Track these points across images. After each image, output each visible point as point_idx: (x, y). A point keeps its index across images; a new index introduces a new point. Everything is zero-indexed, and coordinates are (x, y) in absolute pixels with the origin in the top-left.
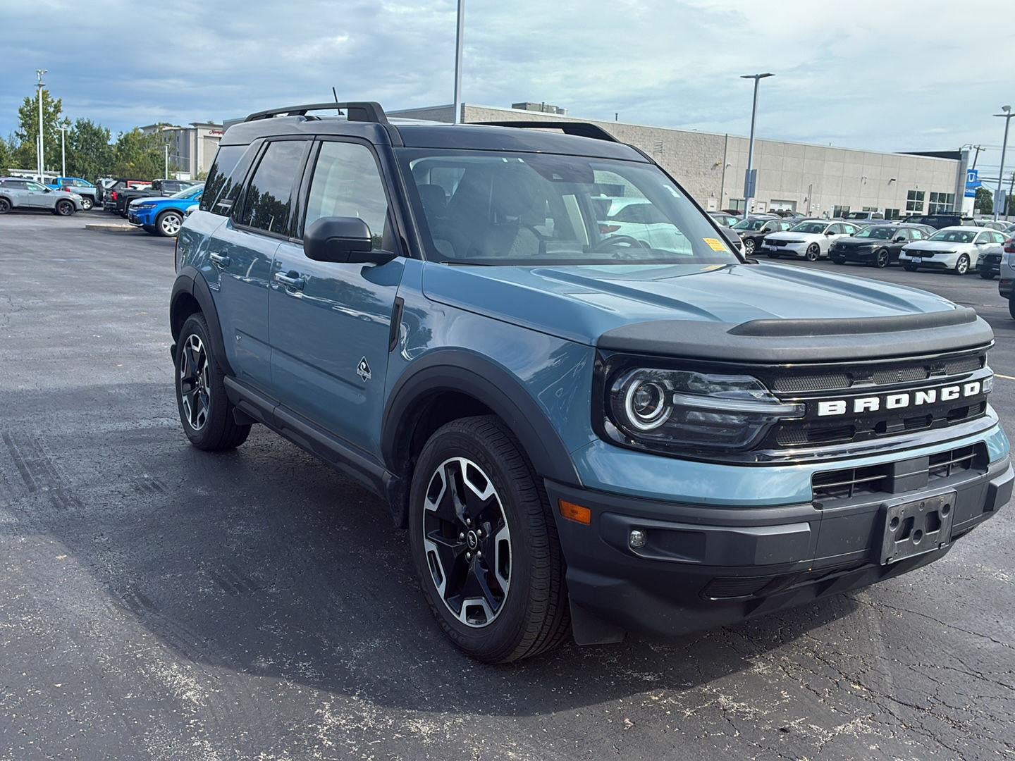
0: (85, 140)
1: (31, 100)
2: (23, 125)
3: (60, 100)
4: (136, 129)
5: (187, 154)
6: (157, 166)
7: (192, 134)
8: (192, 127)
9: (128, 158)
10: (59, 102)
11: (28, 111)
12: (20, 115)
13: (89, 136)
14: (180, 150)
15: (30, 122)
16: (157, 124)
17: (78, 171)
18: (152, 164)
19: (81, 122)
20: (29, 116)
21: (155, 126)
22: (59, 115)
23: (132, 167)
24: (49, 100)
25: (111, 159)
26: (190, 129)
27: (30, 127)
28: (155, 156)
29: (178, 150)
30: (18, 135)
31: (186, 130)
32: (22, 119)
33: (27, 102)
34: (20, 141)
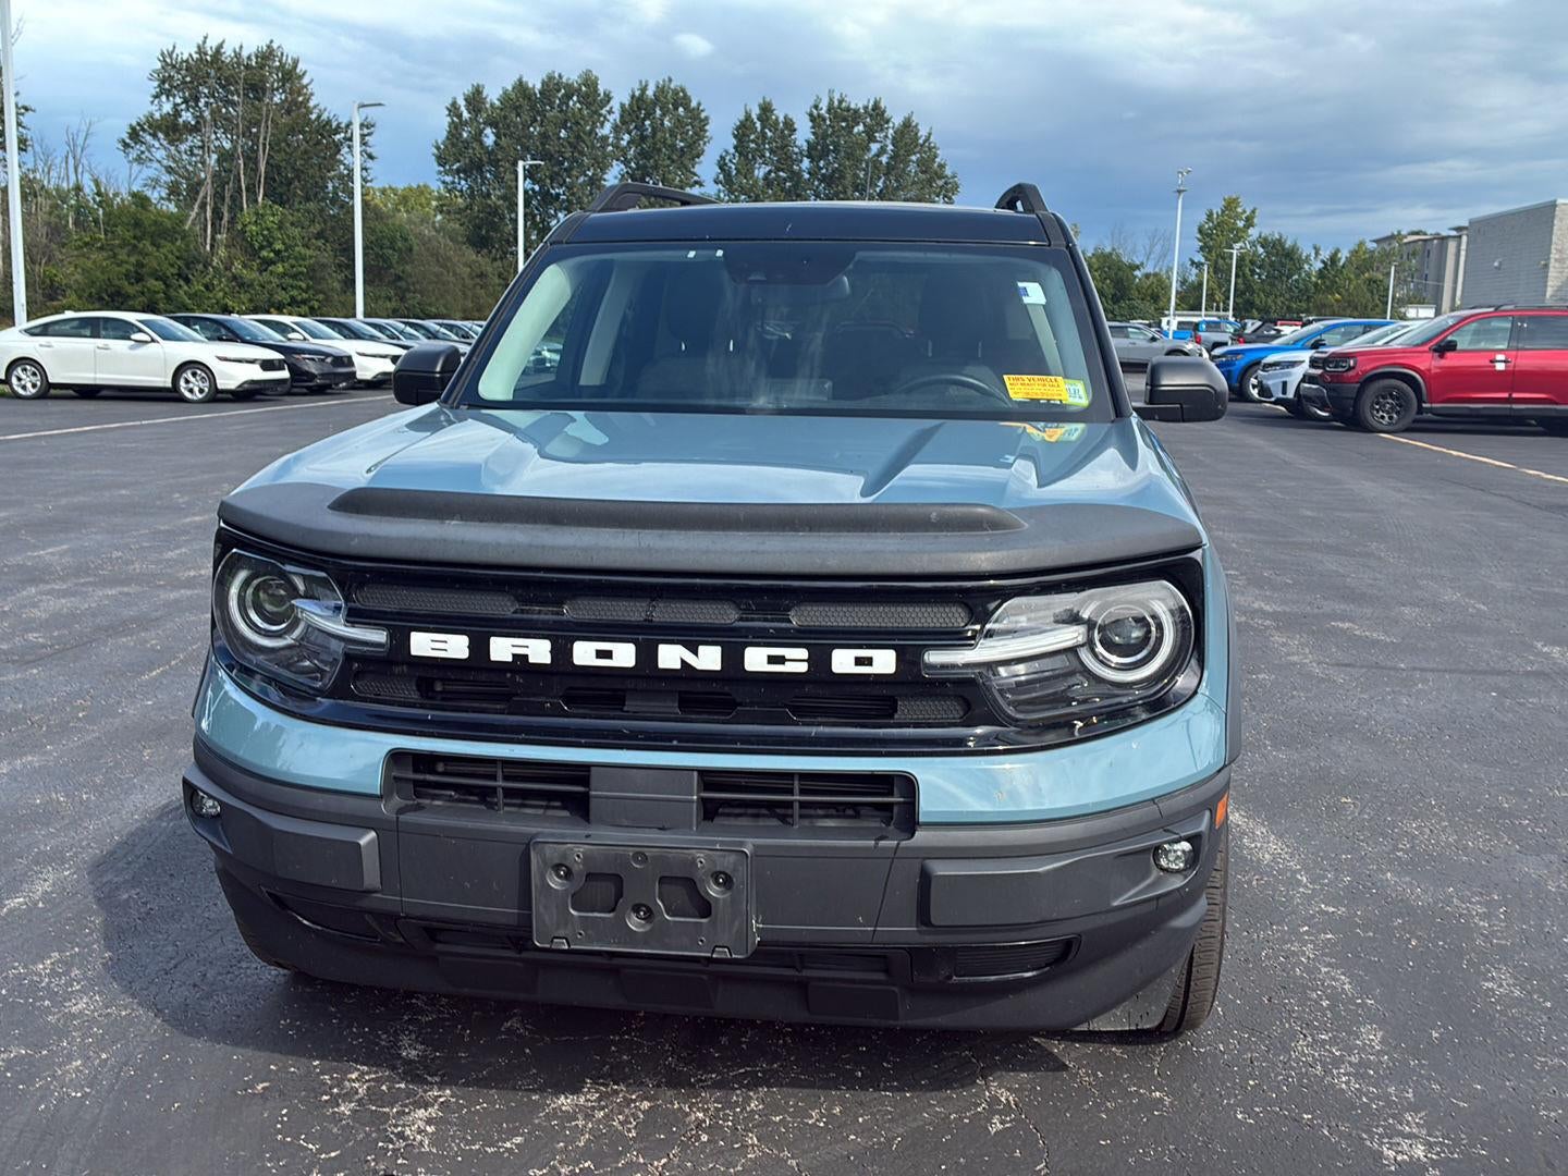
0: (1272, 264)
1: (1215, 212)
2: (1202, 249)
3: (1255, 209)
4: (1361, 244)
5: (1440, 278)
6: (1377, 297)
7: (1452, 245)
8: (1454, 233)
9: (1331, 289)
10: (1253, 212)
11: (1209, 228)
12: (1199, 236)
13: (1282, 257)
14: (1431, 272)
15: (1211, 243)
16: (1396, 233)
17: (1257, 310)
18: (1369, 295)
19: (1270, 239)
20: (1209, 235)
21: (1392, 237)
22: (1251, 231)
23: (1337, 300)
24: (1239, 210)
25: (1307, 290)
26: (1449, 237)
27: (1210, 252)
28: (1374, 282)
29: (1426, 272)
30: (1193, 263)
31: (1444, 239)
32: (1200, 241)
33: (1210, 216)
34: (1194, 271)
